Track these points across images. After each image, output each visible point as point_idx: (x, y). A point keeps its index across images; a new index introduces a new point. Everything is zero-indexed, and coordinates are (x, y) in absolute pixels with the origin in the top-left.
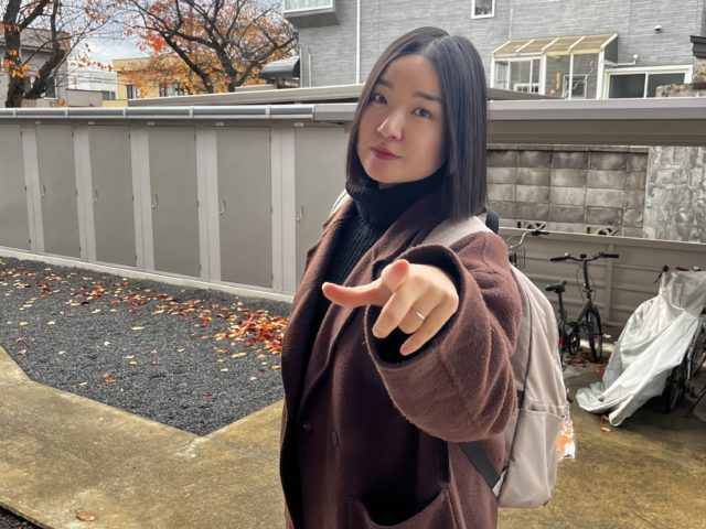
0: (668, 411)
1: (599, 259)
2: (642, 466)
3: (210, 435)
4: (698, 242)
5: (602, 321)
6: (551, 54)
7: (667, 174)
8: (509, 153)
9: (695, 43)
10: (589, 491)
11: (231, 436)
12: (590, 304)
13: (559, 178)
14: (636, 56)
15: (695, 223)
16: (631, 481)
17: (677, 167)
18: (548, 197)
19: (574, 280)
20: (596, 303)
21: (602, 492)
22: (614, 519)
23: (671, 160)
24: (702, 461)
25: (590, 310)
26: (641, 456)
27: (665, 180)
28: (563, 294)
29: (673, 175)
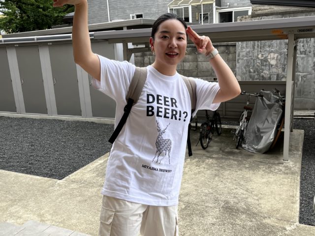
2: (241, 170)
3: (64, 179)
4: (258, 80)
6: (193, 4)
7: (244, 53)
10: (222, 181)
13: (201, 58)
14: (228, 4)
15: (256, 73)
17: (248, 50)
18: (197, 66)
21: (227, 181)
22: (232, 191)
23: (245, 47)
27: (243, 56)
29: (246, 54)
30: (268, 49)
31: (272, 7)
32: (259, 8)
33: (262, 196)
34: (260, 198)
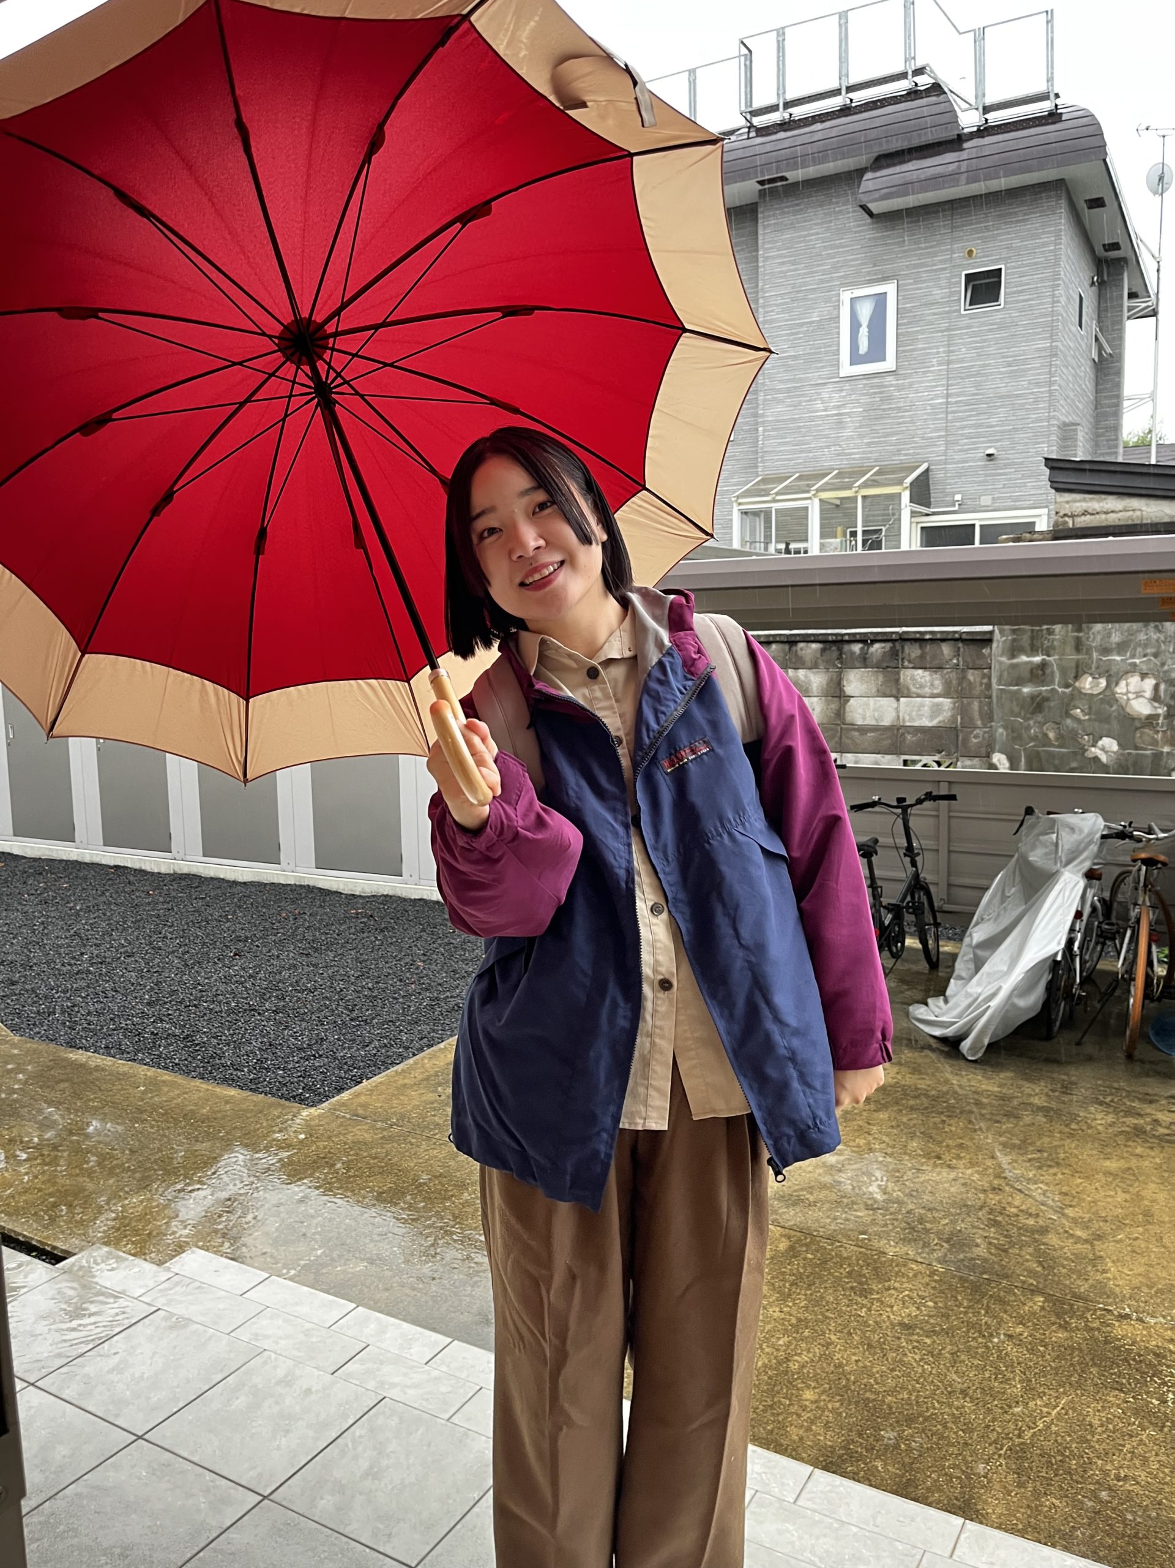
0: (1049, 1037)
1: (927, 804)
2: (1017, 1117)
3: (323, 1105)
5: (936, 904)
6: (825, 495)
8: (774, 646)
9: (1052, 468)
10: (939, 1158)
11: (362, 1106)
12: (917, 875)
13: (856, 682)
14: (958, 497)
15: (1071, 746)
16: (1002, 1139)
17: (1037, 659)
18: (840, 714)
19: (889, 841)
20: (926, 876)
21: (958, 1157)
22: (982, 1196)
23: (1028, 648)
24: (1108, 1105)
25: (917, 885)
26: (1015, 1102)
28: (874, 858)
29: (1032, 671)
30: (1118, 658)
31: (1135, 503)
32: (1084, 505)
33: (1107, 1228)
34: (1099, 1238)
